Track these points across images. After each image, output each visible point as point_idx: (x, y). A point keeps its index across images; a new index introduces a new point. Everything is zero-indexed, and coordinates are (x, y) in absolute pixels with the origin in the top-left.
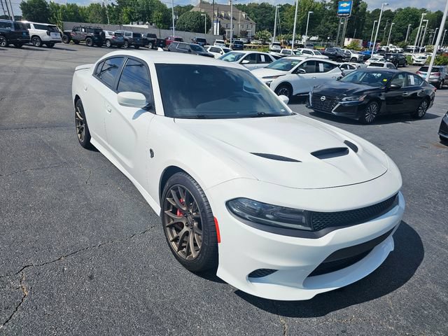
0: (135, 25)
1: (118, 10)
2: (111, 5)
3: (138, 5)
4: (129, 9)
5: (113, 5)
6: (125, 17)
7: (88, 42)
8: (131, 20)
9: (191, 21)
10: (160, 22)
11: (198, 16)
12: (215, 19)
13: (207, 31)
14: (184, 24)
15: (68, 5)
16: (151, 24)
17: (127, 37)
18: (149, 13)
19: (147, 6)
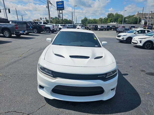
0: (112, 23)
1: (107, 19)
2: (105, 18)
3: (114, 17)
4: (111, 18)
5: (106, 18)
6: (109, 21)
7: (93, 29)
8: (111, 22)
9: (133, 20)
10: (120, 22)
11: (136, 18)
12: (143, 19)
13: (139, 23)
14: (130, 21)
15: (93, 19)
16: (117, 23)
17: (105, 27)
18: (117, 19)
19: (117, 17)
